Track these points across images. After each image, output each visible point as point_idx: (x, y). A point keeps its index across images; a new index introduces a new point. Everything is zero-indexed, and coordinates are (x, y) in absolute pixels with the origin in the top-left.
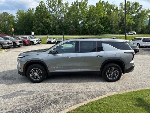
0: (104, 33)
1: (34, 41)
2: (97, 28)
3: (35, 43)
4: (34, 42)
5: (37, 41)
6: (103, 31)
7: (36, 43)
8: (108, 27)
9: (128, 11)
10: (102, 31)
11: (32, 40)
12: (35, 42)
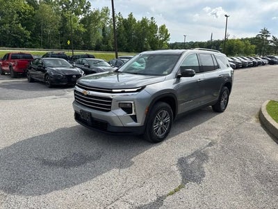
0: (31, 45)
2: (14, 33)
6: (30, 40)
8: (39, 34)
9: (67, 7)
10: (25, 41)
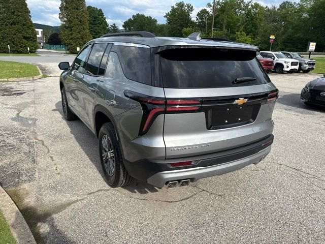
1: (285, 65)
3: (286, 69)
4: (285, 67)
5: (293, 64)
7: (288, 69)
11: (281, 61)
12: (288, 67)
